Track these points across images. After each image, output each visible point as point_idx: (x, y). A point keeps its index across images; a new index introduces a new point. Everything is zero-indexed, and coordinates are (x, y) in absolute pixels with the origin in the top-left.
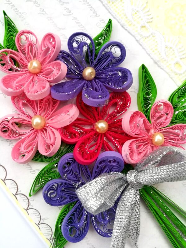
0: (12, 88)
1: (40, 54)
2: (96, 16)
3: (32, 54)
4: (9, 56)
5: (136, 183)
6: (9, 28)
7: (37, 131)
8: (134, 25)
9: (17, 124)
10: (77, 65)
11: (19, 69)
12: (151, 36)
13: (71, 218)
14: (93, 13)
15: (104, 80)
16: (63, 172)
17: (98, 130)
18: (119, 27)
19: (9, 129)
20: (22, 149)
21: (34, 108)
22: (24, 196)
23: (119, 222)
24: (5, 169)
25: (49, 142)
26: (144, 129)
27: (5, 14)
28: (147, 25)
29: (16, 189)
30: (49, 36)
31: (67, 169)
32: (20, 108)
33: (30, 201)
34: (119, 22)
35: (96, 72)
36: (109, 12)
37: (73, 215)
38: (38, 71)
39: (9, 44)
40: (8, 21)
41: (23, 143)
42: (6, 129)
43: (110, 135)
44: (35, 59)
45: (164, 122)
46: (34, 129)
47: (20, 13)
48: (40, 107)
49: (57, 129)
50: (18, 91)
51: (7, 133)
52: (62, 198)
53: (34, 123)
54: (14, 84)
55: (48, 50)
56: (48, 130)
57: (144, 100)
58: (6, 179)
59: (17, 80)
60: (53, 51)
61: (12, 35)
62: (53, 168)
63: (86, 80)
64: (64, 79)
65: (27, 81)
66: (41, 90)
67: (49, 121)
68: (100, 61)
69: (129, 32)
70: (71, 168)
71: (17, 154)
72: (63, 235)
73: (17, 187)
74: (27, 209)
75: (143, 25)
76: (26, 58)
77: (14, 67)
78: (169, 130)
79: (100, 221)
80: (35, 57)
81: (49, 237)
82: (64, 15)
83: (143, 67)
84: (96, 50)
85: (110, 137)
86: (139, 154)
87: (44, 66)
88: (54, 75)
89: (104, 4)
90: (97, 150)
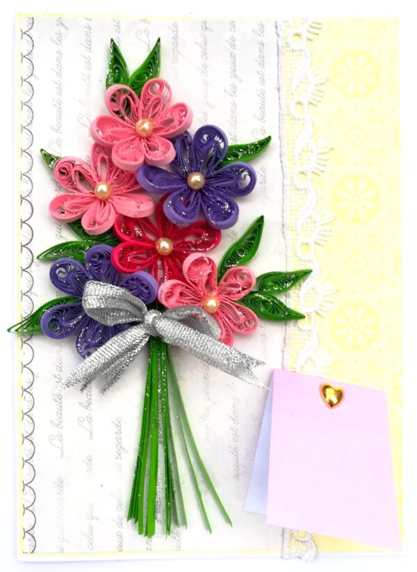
0: (103, 132)
1: (161, 119)
2: (261, 119)
3: (153, 111)
4: (125, 96)
5: (151, 324)
6: (150, 63)
7: (96, 198)
8: (294, 164)
9: (80, 175)
10: (191, 161)
11: (126, 118)
12: (303, 191)
13: (61, 311)
14: (260, 114)
15: (207, 200)
16: (89, 258)
17: (157, 247)
18: (276, 153)
19: (68, 174)
20: (66, 205)
21: (111, 172)
22: (30, 254)
23: (105, 351)
25: (98, 218)
26: (204, 282)
27: (159, 40)
28: (309, 175)
29: (29, 241)
30: (182, 108)
31: (96, 260)
32: (96, 161)
33: (33, 265)
34: (280, 146)
35: (205, 185)
36: (279, 126)
37: (67, 310)
38: (144, 135)
39: (136, 81)
40: (155, 53)
41: (71, 199)
42: (65, 171)
43: (168, 263)
44: (151, 120)
45: (234, 294)
46: (93, 194)
47: (178, 51)
48: (118, 176)
49: (117, 213)
50: (107, 142)
51: (64, 177)
52: (68, 284)
53: (99, 190)
54: (109, 131)
55: (172, 121)
56: (108, 206)
57: (233, 254)
58: (27, 222)
59: (115, 129)
60: (175, 128)
61: (148, 74)
62: (83, 249)
63: (187, 185)
64: (166, 166)
65: (124, 138)
66: (130, 160)
67: (115, 198)
68: (218, 176)
69: (282, 167)
70: (100, 262)
71: (57, 205)
72: (41, 321)
73: (31, 240)
74: (24, 270)
75: (305, 172)
76: (143, 111)
77: (123, 112)
78: (233, 306)
79: (88, 336)
80: (153, 116)
81: (25, 315)
82: (225, 91)
83: (262, 218)
84: (225, 159)
85: (165, 264)
86: (178, 302)
87: (154, 135)
88: (155, 155)
89: (281, 112)
90: (141, 265)
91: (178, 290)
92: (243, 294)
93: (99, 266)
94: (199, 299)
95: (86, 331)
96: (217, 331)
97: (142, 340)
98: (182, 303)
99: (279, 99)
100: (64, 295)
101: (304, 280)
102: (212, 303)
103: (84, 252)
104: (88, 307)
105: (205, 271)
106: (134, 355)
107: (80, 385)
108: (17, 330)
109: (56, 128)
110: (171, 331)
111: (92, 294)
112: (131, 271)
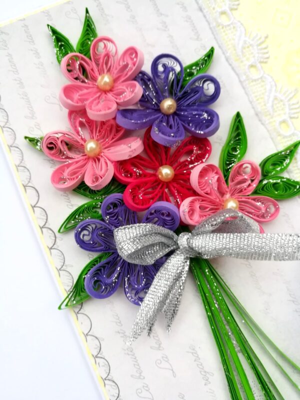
0: (72, 99)
1: (116, 69)
2: (198, 39)
3: (106, 67)
4: (78, 63)
5: (187, 246)
6: (87, 30)
7: (89, 158)
8: (242, 62)
9: (67, 144)
10: (157, 93)
11: (86, 81)
12: (260, 80)
13: (100, 270)
14: (195, 35)
15: (184, 119)
16: (106, 212)
17: (160, 176)
18: (223, 59)
19: (56, 147)
20: (66, 174)
21: (92, 132)
22: (51, 232)
23: (155, 290)
24: (38, 194)
25: (99, 173)
26: (216, 189)
27: (87, 12)
28: (259, 65)
29: (45, 221)
30: (132, 52)
31: (112, 210)
32: (76, 127)
33: (57, 240)
34: (224, 53)
35: (177, 107)
36: (215, 38)
37: (104, 267)
38: (108, 88)
39: (82, 49)
40: (88, 20)
41: (68, 168)
42: (52, 146)
43: (174, 187)
44: (109, 73)
45: (245, 189)
46: (86, 155)
47: (106, 15)
48: (100, 131)
49: (112, 162)
50: (79, 104)
51: (53, 152)
52: (96, 243)
53: (88, 149)
54: (76, 96)
55: (126, 66)
56: (102, 160)
57: (228, 155)
58: (37, 205)
59: (81, 92)
60: (132, 69)
61: (89, 39)
62: (94, 207)
63: (163, 114)
64: (136, 104)
65: (92, 97)
66: (105, 110)
67: (106, 151)
68: (186, 95)
69: (233, 69)
70: (116, 211)
71: (57, 177)
72: (86, 288)
73: (47, 219)
74: (51, 248)
75: (254, 64)
76: (98, 70)
77: (82, 76)
78: (250, 200)
79: (133, 284)
80: (109, 70)
81: (68, 288)
82: (158, 29)
83: (238, 115)
84: (184, 80)
85: (173, 189)
86: (201, 216)
87: (116, 85)
88: (125, 97)
89: (211, 26)
90: (152, 198)
91: (197, 205)
92: (254, 185)
93: (116, 215)
94: (217, 207)
95: (129, 279)
96: (255, 225)
97: (183, 266)
98: (205, 216)
99: (205, 16)
100: (95, 255)
101: (297, 153)
102: (232, 204)
103: (98, 210)
104: (126, 254)
105: (213, 179)
106: (183, 283)
107: (146, 332)
108: (67, 305)
109: (30, 116)
110: (210, 244)
111: (124, 239)
112: (147, 206)
